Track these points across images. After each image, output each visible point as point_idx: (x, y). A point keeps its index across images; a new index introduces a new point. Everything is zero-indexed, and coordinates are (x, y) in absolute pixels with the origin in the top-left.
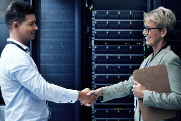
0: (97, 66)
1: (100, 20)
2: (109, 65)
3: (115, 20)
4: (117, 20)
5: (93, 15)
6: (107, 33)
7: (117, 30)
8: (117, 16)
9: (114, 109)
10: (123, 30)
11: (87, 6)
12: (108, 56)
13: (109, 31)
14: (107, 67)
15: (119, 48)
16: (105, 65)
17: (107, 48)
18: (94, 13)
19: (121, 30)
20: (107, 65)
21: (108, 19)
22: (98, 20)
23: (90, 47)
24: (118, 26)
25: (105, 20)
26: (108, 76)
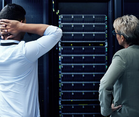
0: (63, 66)
1: (66, 24)
2: (75, 64)
3: (80, 24)
4: (81, 24)
5: (60, 19)
6: (73, 35)
7: (82, 33)
8: (82, 20)
9: (80, 105)
10: (87, 33)
11: (54, 11)
12: (74, 57)
13: (74, 34)
14: (73, 67)
15: (83, 49)
16: (71, 64)
17: (73, 49)
18: (61, 17)
19: (85, 33)
20: (73, 64)
21: (73, 22)
22: (64, 24)
23: (57, 49)
24: (82, 29)
25: (71, 24)
26: (74, 75)
